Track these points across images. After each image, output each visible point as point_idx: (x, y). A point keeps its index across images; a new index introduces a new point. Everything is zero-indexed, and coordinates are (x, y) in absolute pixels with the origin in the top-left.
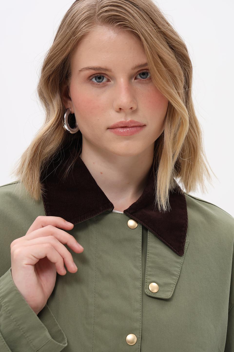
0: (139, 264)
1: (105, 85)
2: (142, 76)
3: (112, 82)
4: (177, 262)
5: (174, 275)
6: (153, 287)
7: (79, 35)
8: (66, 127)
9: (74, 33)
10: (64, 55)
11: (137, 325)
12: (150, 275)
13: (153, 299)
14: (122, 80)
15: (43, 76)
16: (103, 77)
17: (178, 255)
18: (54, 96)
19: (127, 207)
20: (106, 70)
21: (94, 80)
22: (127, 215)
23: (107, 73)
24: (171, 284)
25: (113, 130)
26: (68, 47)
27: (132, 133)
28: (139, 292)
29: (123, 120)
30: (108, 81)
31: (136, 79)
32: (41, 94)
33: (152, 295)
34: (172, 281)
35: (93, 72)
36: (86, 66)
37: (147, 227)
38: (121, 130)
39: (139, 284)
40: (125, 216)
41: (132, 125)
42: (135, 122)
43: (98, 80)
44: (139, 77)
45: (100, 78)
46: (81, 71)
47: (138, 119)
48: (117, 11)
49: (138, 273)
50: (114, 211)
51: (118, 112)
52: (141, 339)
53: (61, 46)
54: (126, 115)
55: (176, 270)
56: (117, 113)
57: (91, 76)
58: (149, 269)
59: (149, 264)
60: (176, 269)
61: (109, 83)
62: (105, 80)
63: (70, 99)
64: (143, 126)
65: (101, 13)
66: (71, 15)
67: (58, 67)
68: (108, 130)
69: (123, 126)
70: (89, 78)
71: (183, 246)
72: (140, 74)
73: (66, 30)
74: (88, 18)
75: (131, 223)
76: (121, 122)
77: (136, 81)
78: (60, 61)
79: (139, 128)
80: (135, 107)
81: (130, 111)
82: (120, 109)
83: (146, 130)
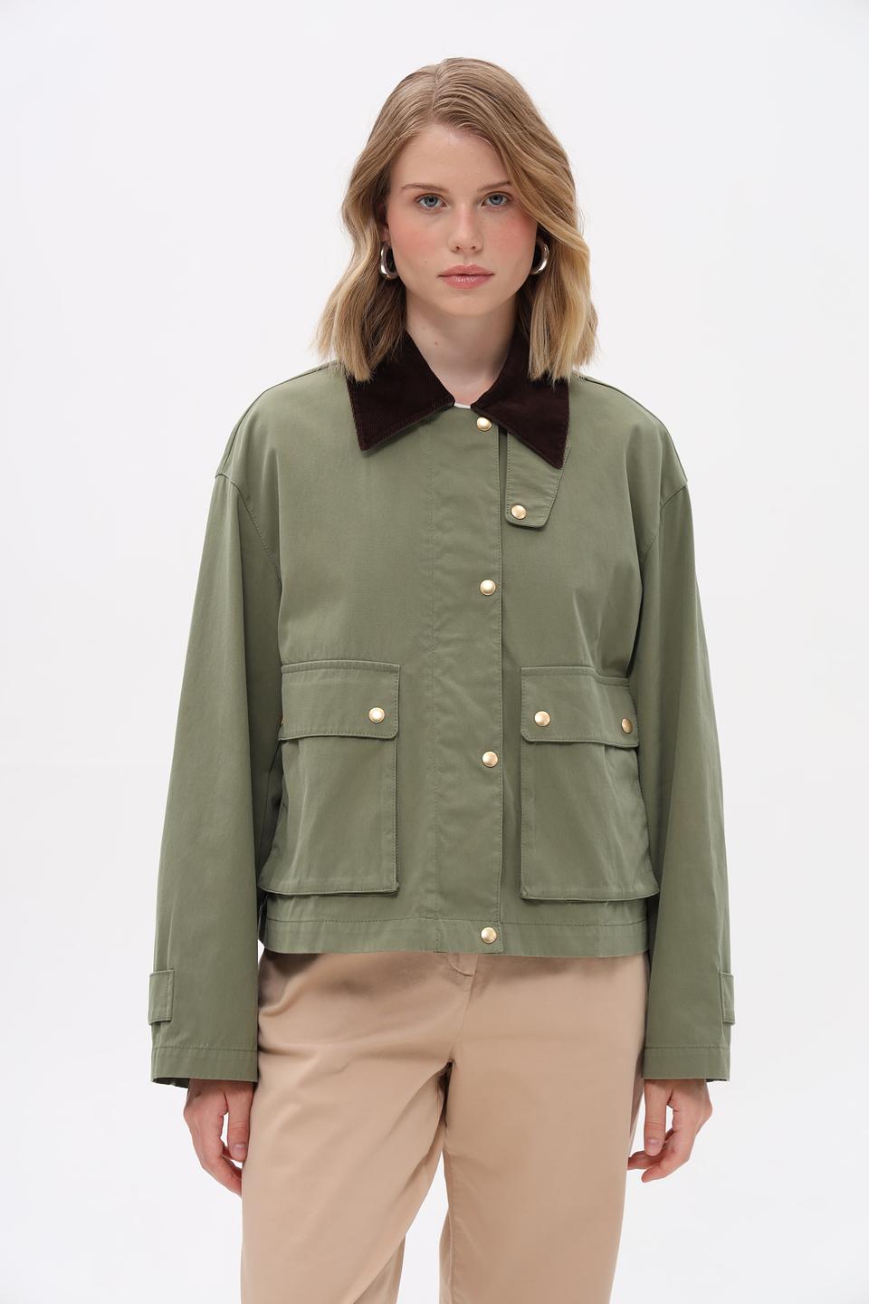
0: (496, 480)
1: (438, 212)
2: (495, 201)
3: (449, 207)
4: (552, 477)
5: (547, 494)
6: (518, 512)
7: (405, 135)
8: (383, 270)
9: (398, 134)
10: (383, 165)
11: (496, 567)
12: (513, 495)
13: (519, 529)
14: (463, 207)
15: (351, 193)
16: (437, 199)
17: (553, 466)
18: (366, 223)
19: (475, 400)
20: (441, 189)
21: (423, 202)
22: (475, 411)
23: (442, 194)
24: (543, 507)
25: (446, 278)
26: (387, 154)
27: (473, 285)
28: (496, 520)
29: (462, 264)
30: (444, 205)
31: (484, 204)
32: (347, 218)
33: (517, 523)
34: (545, 503)
35: (421, 191)
36: (412, 181)
37: (506, 427)
38: (459, 280)
39: (496, 509)
40: (473, 413)
41: (473, 273)
42: (479, 268)
43: (428, 203)
44: (489, 202)
45: (431, 200)
46: (404, 188)
47: (482, 263)
48: (461, 105)
49: (495, 494)
50: (455, 405)
51: (454, 252)
52: (502, 586)
53: (378, 150)
54: (466, 258)
55: (551, 488)
56: (452, 254)
57: (417, 198)
58: (512, 487)
59: (510, 480)
60: (551, 486)
61: (443, 208)
62: (438, 204)
63: (387, 225)
64: (488, 275)
65: (439, 107)
66: (394, 104)
67: (371, 183)
68: (440, 278)
69: (460, 272)
70: (417, 200)
71: (562, 454)
72: (490, 198)
73: (386, 128)
74: (420, 112)
75: (483, 422)
76: (459, 267)
77: (484, 207)
78: (377, 171)
79: (483, 278)
80: (479, 247)
81: (472, 251)
82: (458, 248)
83: (493, 280)
